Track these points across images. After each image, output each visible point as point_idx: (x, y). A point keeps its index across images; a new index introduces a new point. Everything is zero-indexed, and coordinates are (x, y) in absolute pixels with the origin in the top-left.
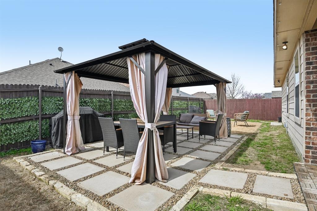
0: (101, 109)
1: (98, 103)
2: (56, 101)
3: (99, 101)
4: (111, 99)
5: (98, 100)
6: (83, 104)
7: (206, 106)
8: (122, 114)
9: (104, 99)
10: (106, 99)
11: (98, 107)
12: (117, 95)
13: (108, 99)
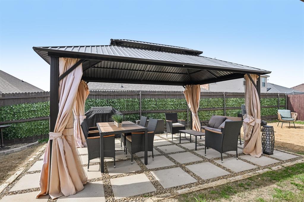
0: (128, 108)
1: (126, 103)
2: (88, 102)
3: (127, 101)
4: (140, 99)
5: (125, 100)
6: (111, 104)
7: (290, 103)
8: (153, 113)
9: (132, 98)
10: (135, 99)
11: (126, 106)
12: (147, 95)
13: (137, 99)
